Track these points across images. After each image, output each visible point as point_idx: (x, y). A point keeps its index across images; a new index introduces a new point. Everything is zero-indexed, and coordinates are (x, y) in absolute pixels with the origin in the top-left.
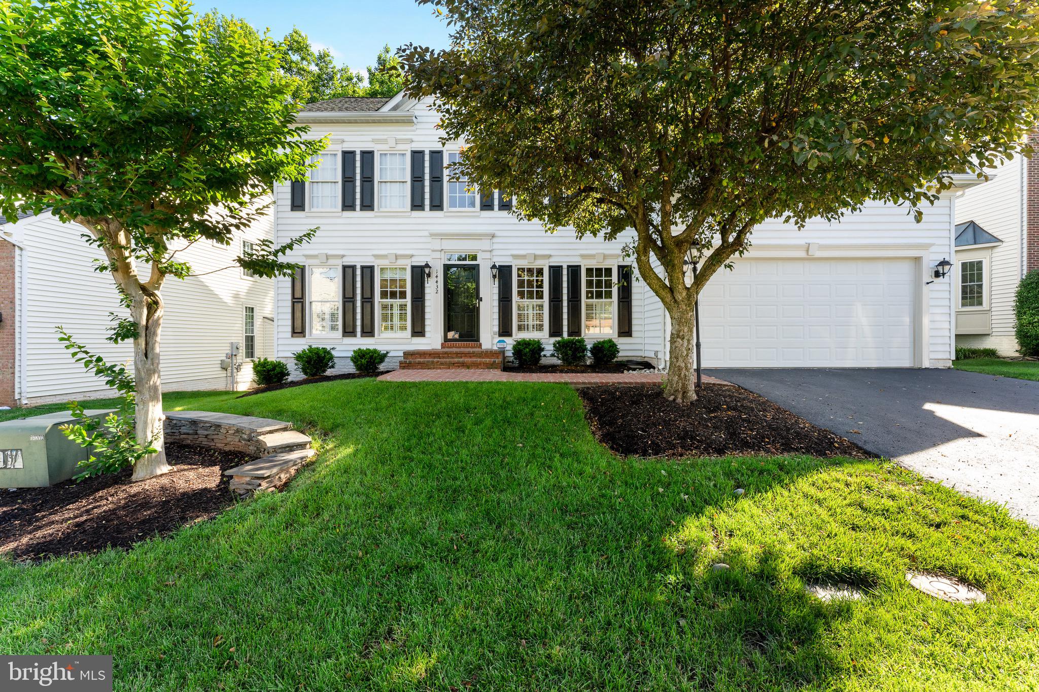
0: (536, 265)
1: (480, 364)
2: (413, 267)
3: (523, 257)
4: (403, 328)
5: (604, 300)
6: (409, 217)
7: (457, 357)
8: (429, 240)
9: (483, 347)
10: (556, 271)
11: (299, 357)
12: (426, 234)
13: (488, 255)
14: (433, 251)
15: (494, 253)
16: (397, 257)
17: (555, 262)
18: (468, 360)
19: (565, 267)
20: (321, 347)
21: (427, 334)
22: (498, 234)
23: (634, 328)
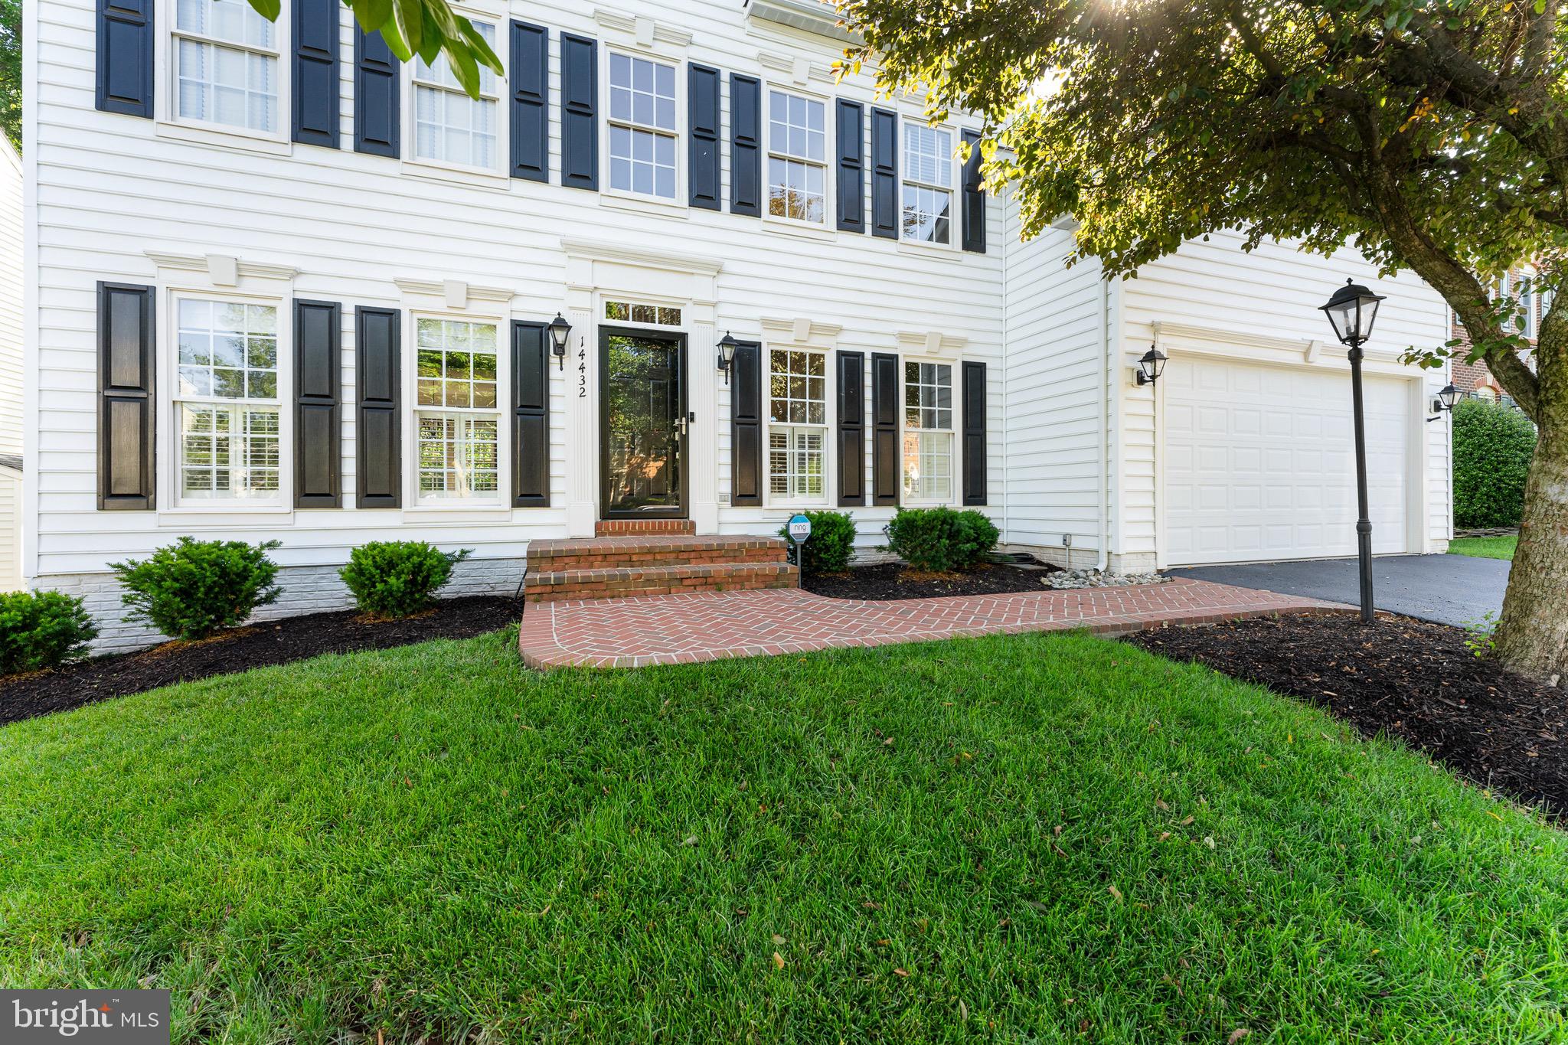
0: (811, 346)
1: (748, 578)
2: (516, 325)
3: (786, 326)
4: (487, 485)
5: (937, 430)
6: (504, 192)
7: (678, 561)
8: (561, 259)
9: (699, 531)
10: (850, 363)
11: (138, 578)
12: (555, 243)
13: (707, 314)
14: (573, 288)
15: (722, 310)
16: (470, 293)
17: (850, 343)
18: (720, 567)
19: (868, 356)
20: (225, 539)
21: (555, 500)
22: (728, 266)
23: (991, 488)
